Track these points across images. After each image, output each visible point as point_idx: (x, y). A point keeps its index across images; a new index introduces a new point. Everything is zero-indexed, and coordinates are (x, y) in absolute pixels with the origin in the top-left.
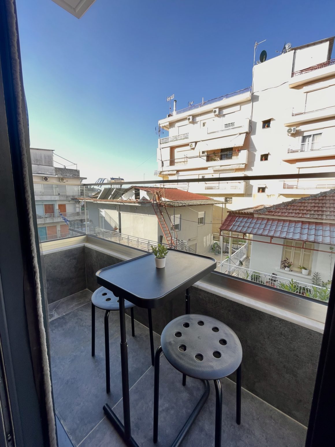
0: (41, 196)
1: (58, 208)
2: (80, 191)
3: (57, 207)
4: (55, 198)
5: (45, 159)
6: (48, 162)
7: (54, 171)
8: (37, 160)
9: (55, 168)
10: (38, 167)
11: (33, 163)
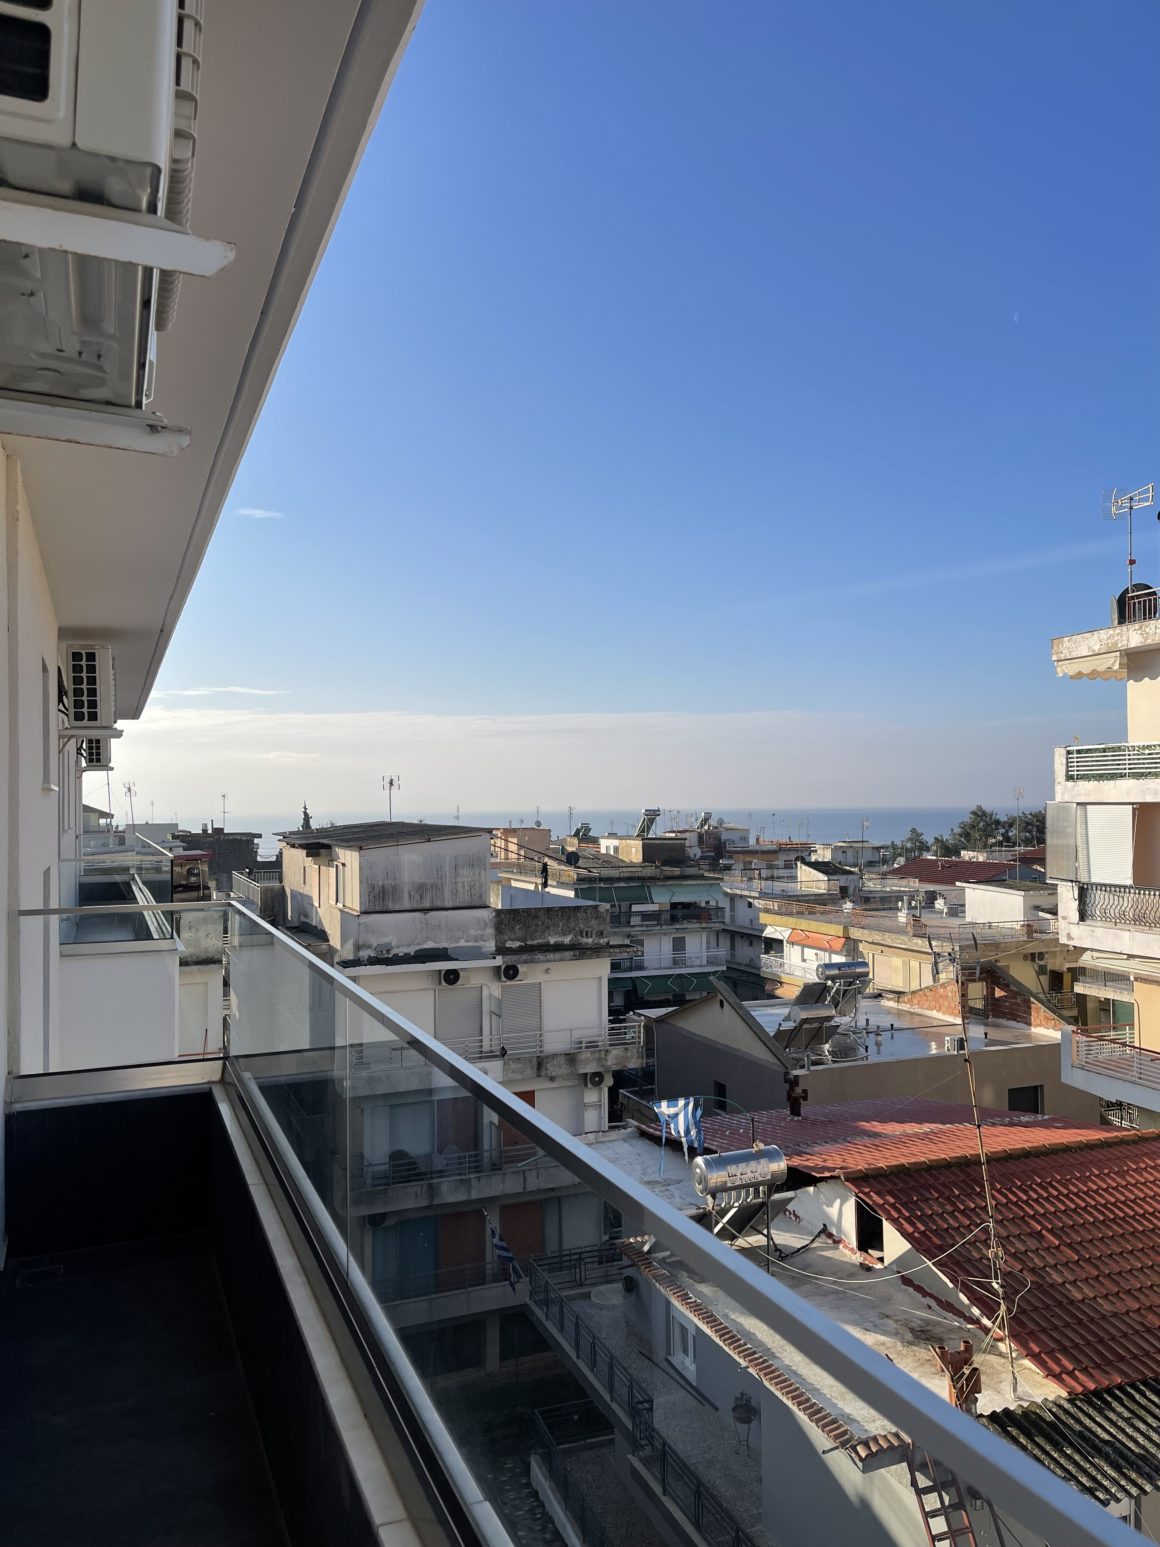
1: (495, 1120)
5: (457, 876)
6: (467, 888)
7: (490, 931)
8: (421, 889)
9: (494, 914)
10: (426, 920)
11: (407, 905)
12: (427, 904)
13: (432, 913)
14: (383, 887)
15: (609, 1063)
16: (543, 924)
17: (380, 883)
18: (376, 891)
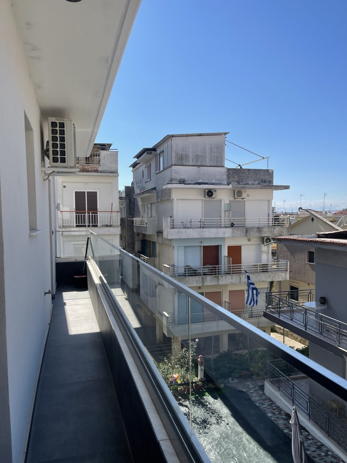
0: (201, 230)
1: (227, 255)
2: (271, 217)
3: (224, 252)
4: (224, 233)
5: (211, 153)
6: (215, 158)
7: (225, 177)
8: (197, 157)
9: (227, 170)
10: (199, 170)
11: (191, 164)
12: (200, 164)
13: (202, 167)
14: (181, 155)
15: (275, 233)
16: (246, 176)
17: (180, 153)
18: (179, 156)
